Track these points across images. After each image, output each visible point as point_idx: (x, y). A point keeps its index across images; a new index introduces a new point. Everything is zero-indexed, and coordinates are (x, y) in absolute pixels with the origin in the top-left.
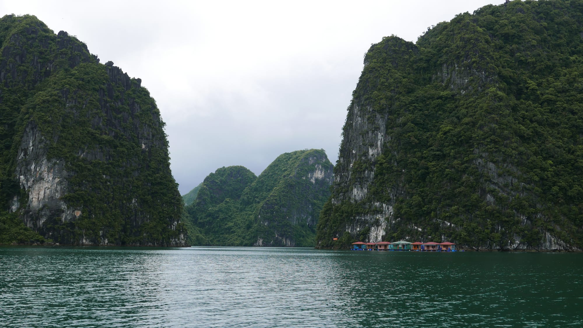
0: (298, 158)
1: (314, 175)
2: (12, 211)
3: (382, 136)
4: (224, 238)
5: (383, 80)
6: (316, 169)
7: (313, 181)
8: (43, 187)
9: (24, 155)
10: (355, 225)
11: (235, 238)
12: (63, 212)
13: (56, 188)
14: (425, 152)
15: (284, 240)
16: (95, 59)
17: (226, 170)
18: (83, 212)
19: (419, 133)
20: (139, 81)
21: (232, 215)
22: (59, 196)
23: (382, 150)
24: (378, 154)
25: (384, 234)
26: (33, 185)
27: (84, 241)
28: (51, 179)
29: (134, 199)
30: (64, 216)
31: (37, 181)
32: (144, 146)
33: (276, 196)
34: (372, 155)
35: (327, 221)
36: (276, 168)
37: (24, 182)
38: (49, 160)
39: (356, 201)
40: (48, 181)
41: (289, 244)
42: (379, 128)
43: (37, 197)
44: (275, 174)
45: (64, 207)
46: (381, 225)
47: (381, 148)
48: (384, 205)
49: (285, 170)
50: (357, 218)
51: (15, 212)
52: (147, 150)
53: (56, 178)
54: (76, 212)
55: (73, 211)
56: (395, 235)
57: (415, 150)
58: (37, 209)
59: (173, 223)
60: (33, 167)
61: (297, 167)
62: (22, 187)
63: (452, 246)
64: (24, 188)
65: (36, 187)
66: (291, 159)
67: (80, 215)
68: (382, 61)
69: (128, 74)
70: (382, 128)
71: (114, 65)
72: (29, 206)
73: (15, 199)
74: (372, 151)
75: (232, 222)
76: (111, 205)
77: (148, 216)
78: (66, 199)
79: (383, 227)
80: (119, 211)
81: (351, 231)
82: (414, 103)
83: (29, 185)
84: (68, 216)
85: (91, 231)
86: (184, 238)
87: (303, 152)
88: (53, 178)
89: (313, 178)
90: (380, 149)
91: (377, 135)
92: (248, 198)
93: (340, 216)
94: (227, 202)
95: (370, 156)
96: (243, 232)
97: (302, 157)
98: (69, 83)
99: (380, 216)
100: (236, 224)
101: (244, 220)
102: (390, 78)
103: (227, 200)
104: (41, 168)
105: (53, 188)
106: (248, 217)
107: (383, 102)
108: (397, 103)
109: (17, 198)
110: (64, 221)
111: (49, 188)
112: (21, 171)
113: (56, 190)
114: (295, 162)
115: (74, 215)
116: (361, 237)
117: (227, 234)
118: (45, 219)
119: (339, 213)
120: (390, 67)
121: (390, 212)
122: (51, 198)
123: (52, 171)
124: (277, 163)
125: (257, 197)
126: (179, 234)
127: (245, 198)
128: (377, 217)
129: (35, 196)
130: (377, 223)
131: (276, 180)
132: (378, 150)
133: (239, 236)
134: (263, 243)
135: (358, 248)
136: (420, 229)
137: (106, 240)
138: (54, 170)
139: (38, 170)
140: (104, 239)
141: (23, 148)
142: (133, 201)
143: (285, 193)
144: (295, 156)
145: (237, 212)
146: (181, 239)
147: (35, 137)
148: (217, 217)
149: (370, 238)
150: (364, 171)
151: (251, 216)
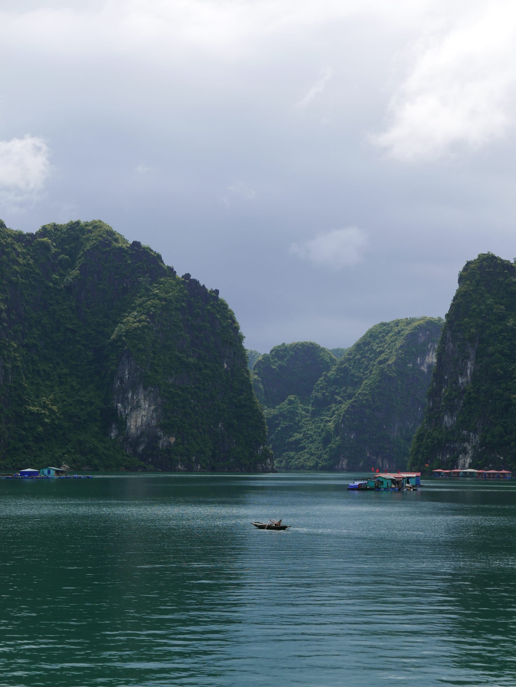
0: (401, 334)
1: (426, 360)
2: (111, 438)
3: (472, 364)
4: (289, 457)
5: (475, 306)
6: (430, 351)
7: (424, 369)
8: (140, 414)
9: (120, 384)
10: (445, 452)
11: (306, 457)
12: (160, 438)
13: (152, 415)
14: (510, 383)
15: (380, 461)
16: (171, 271)
17: (288, 349)
18: (176, 439)
19: (506, 364)
20: (217, 292)
21: (299, 421)
22: (155, 422)
23: (471, 379)
24: (467, 383)
25: (471, 461)
26: (131, 412)
27: (180, 467)
28: (147, 406)
29: (220, 423)
30: (161, 443)
31: (135, 409)
32: (226, 366)
33: (366, 394)
34: (462, 383)
35: (419, 446)
36: (367, 348)
37: (122, 410)
38: (145, 388)
39: (446, 428)
40: (144, 409)
41: (387, 466)
42: (469, 357)
43: (135, 424)
44: (365, 357)
45: (160, 433)
46: (468, 453)
47: (471, 376)
48: (471, 434)
49: (381, 352)
50: (447, 445)
51: (114, 439)
52: (229, 369)
53: (151, 405)
54: (170, 438)
55: (169, 438)
56: (480, 462)
57: (501, 381)
58: (136, 436)
59: (260, 447)
60: (130, 395)
61: (399, 349)
62: (119, 415)
63: (508, 474)
64: (121, 415)
65: (134, 415)
66: (390, 334)
67: (175, 441)
68: (475, 283)
69: (205, 286)
70: (472, 357)
71: (192, 278)
72: (128, 433)
73: (114, 426)
74: (462, 380)
75: (300, 433)
76: (200, 430)
77: (234, 441)
78: (162, 427)
79: (470, 455)
80: (208, 436)
81: (441, 458)
82: (504, 332)
83: (127, 412)
84: (164, 443)
85: (186, 457)
86: (271, 463)
87: (409, 322)
88: (148, 406)
89: (425, 365)
90: (469, 377)
91: (466, 364)
92: (323, 394)
93: (431, 442)
94: (291, 402)
95: (460, 384)
96: (317, 448)
97: (406, 332)
98: (154, 305)
99: (467, 444)
100: (306, 437)
101: (319, 430)
102: (482, 303)
103: (292, 397)
104: (138, 396)
105: (149, 415)
106: (325, 426)
107: (473, 330)
108: (487, 332)
109: (115, 425)
110: (161, 448)
111: (145, 416)
112: (118, 399)
113: (152, 417)
114: (396, 339)
115: (170, 441)
116: (450, 464)
117: (292, 451)
118: (144, 446)
119: (430, 440)
120: (483, 291)
121: (477, 440)
122: (148, 425)
123: (148, 398)
124: (369, 339)
125: (338, 394)
126: (266, 459)
127: (319, 395)
128: (465, 445)
129: (133, 424)
130: (465, 452)
131: (366, 368)
132: (467, 379)
133: (312, 454)
134: (348, 465)
135: (437, 475)
136: (502, 458)
137: (199, 465)
138: (149, 398)
139: (135, 398)
140: (197, 465)
141: (119, 377)
142: (220, 425)
143: (380, 390)
144: (396, 329)
145: (306, 417)
146: (267, 464)
147: (131, 366)
148: (277, 425)
149: (459, 465)
150: (454, 399)
151: (329, 424)
